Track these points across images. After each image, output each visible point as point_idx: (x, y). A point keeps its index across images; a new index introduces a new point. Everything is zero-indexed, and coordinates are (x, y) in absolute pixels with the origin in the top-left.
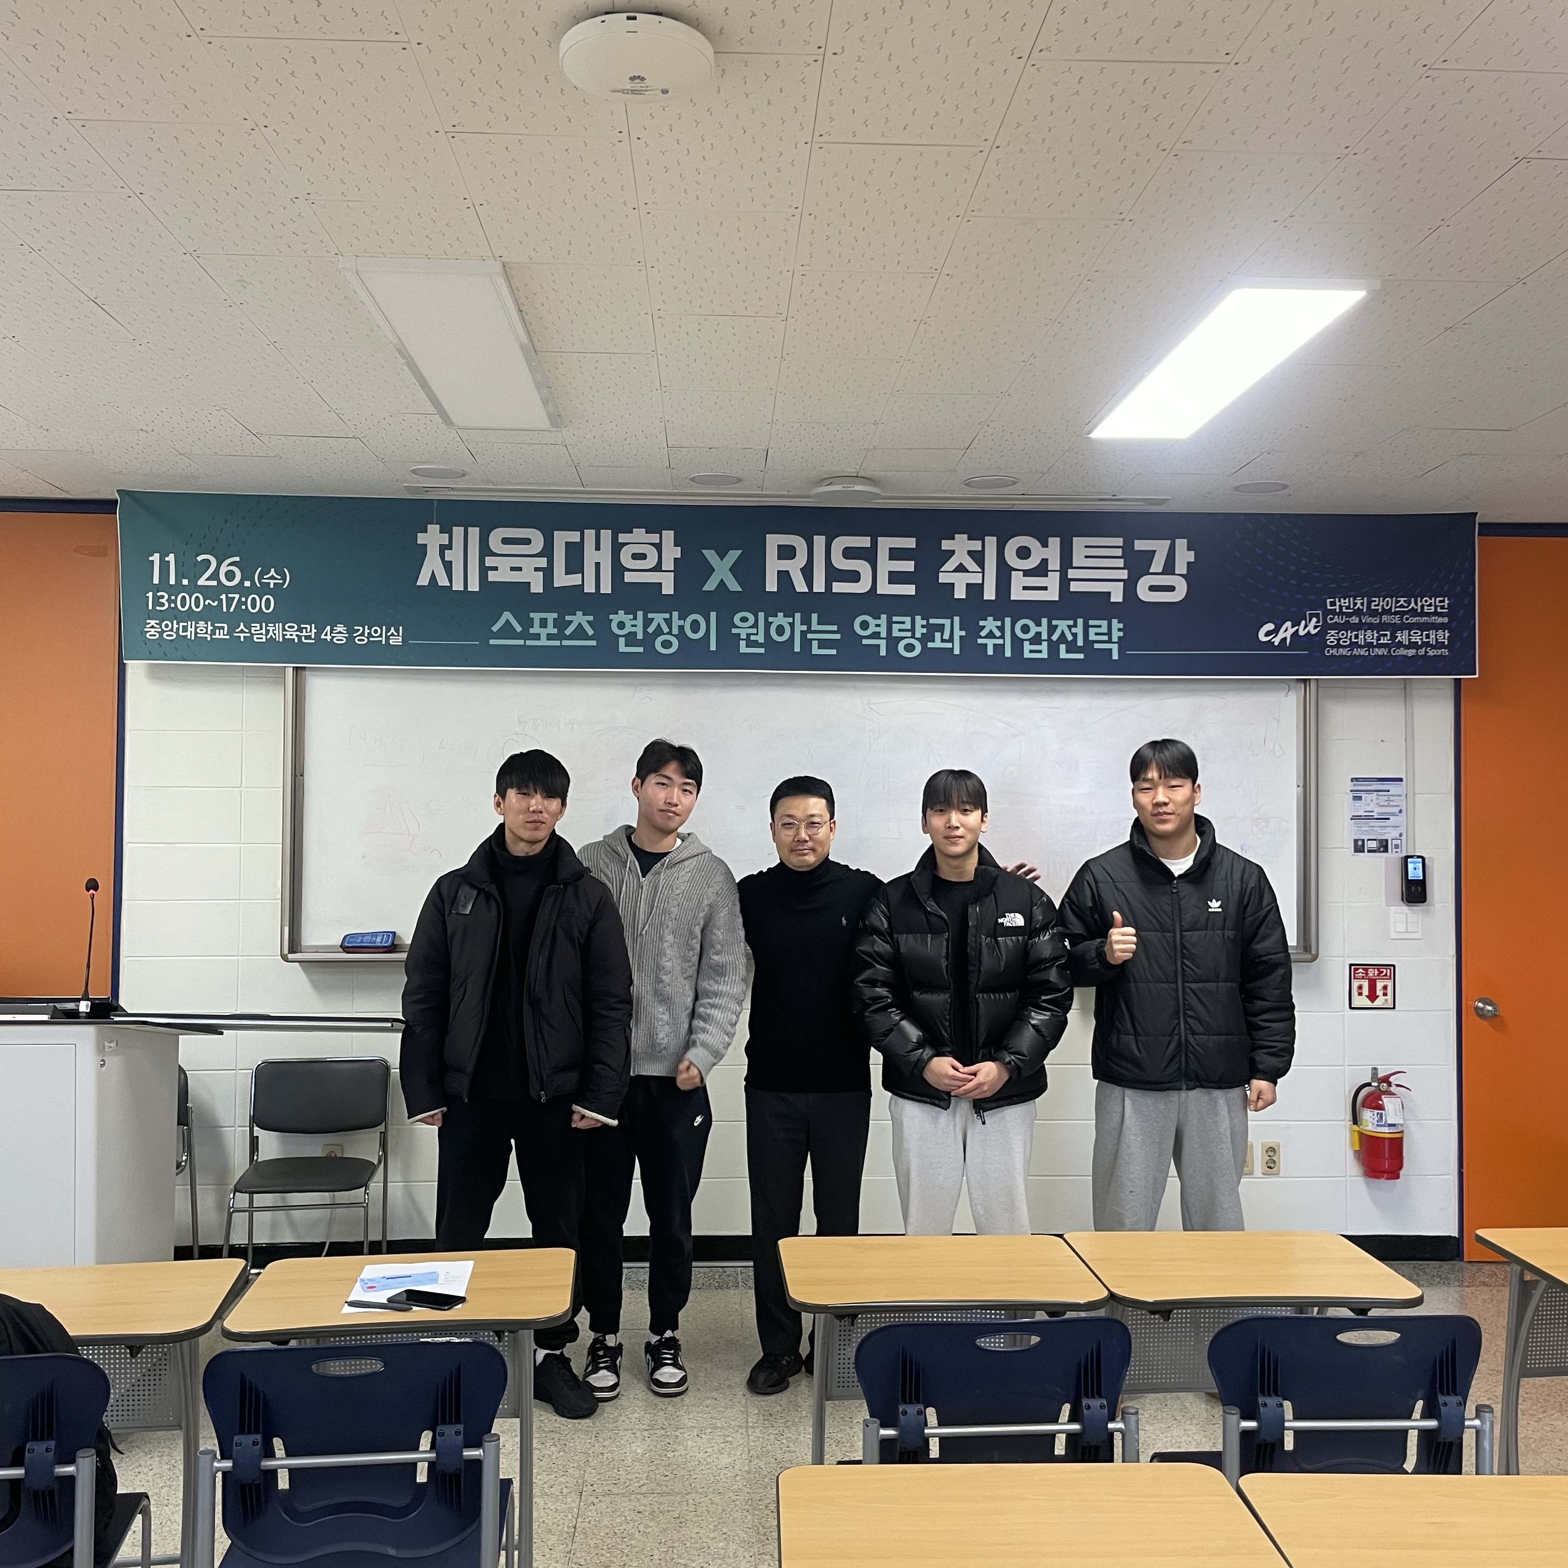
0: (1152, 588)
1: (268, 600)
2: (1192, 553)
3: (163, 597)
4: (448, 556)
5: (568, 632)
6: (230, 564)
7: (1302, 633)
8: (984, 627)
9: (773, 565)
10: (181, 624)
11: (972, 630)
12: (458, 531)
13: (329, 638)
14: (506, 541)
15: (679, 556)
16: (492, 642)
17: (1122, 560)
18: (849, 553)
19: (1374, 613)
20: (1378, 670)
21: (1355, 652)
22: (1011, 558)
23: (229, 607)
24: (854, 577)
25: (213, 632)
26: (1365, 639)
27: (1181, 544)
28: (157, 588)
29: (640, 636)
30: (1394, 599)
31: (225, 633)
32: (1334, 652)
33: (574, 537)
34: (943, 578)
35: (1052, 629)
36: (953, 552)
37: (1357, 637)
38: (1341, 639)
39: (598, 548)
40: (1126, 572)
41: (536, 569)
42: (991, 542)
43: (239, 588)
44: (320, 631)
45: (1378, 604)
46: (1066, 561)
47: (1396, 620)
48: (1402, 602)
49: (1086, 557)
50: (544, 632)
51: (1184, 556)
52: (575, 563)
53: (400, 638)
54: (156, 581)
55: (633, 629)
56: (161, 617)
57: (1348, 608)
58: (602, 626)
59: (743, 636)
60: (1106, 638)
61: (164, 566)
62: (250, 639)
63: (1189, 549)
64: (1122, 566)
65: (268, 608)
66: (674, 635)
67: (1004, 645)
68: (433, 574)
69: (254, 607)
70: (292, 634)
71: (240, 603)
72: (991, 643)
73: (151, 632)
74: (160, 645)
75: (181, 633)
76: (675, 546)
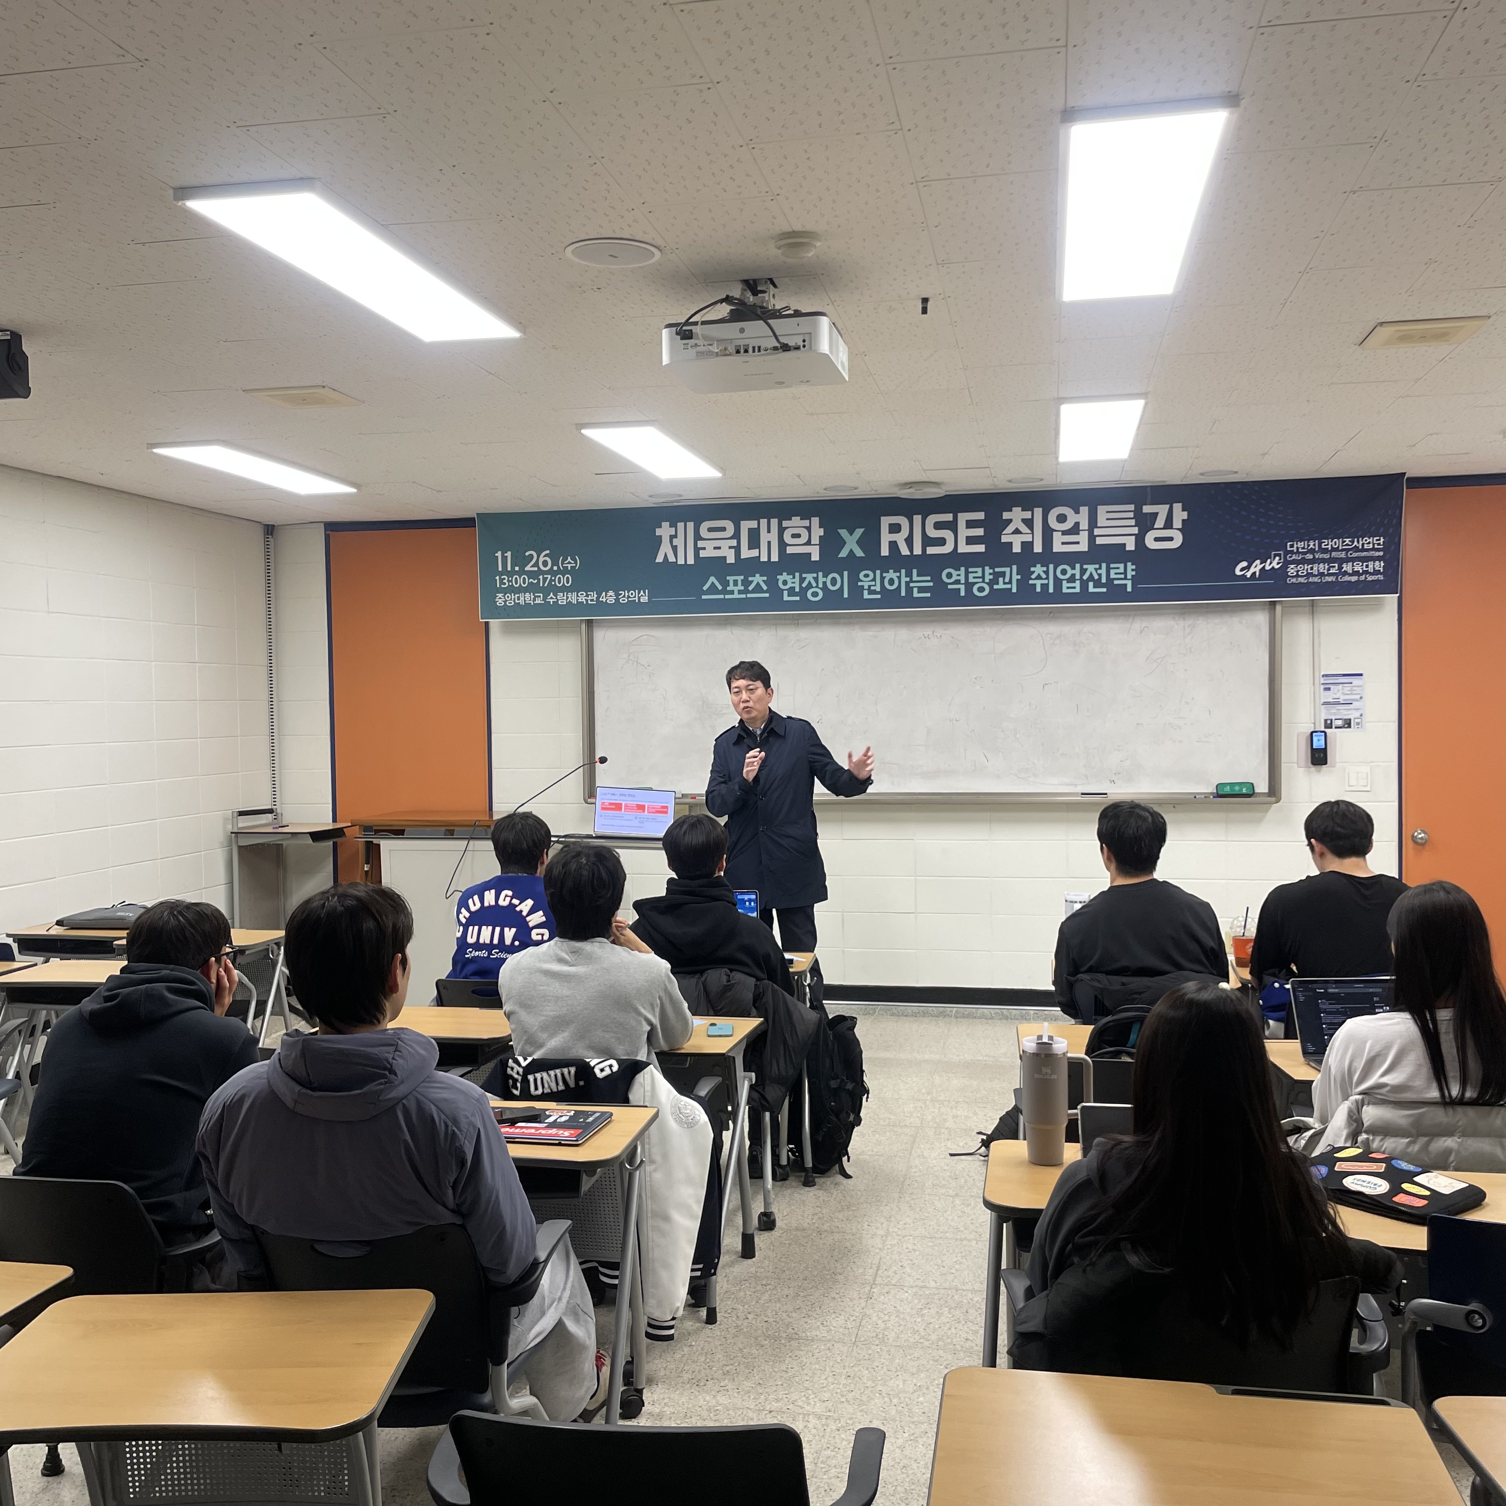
0: (1157, 539)
1: (568, 578)
2: (1186, 513)
3: (504, 579)
4: (675, 542)
5: (750, 588)
6: (544, 556)
7: (1268, 568)
8: (1034, 572)
9: (886, 538)
10: (516, 595)
11: (1025, 574)
12: (681, 525)
13: (604, 600)
14: (710, 530)
15: (822, 534)
16: (704, 597)
17: (1134, 520)
18: (938, 526)
19: (1325, 551)
20: (1328, 593)
21: (1311, 580)
22: (1053, 523)
23: (544, 583)
24: (942, 542)
25: (534, 600)
26: (1318, 571)
27: (1177, 507)
28: (501, 574)
29: (797, 590)
30: (1341, 540)
31: (542, 599)
32: (1294, 580)
33: (753, 524)
34: (1004, 539)
35: (1083, 572)
36: (1010, 521)
37: (1312, 569)
38: (1298, 571)
39: (769, 531)
40: (1137, 528)
41: (730, 547)
42: (1038, 512)
43: (550, 571)
44: (599, 595)
45: (1328, 544)
46: (1093, 522)
47: (1343, 555)
48: (1347, 542)
49: (1107, 519)
50: (736, 589)
51: (1180, 515)
52: (754, 541)
53: (647, 598)
54: (500, 569)
55: (793, 585)
56: (504, 591)
57: (1303, 548)
58: (772, 583)
59: (866, 587)
60: (1123, 576)
61: (504, 559)
62: (556, 603)
63: (1183, 510)
64: (1134, 524)
65: (568, 582)
66: (820, 588)
67: (1048, 585)
68: (666, 554)
69: (559, 583)
70: (582, 599)
71: (551, 580)
72: (1038, 583)
73: (500, 602)
74: (505, 610)
75: (517, 601)
76: (820, 527)
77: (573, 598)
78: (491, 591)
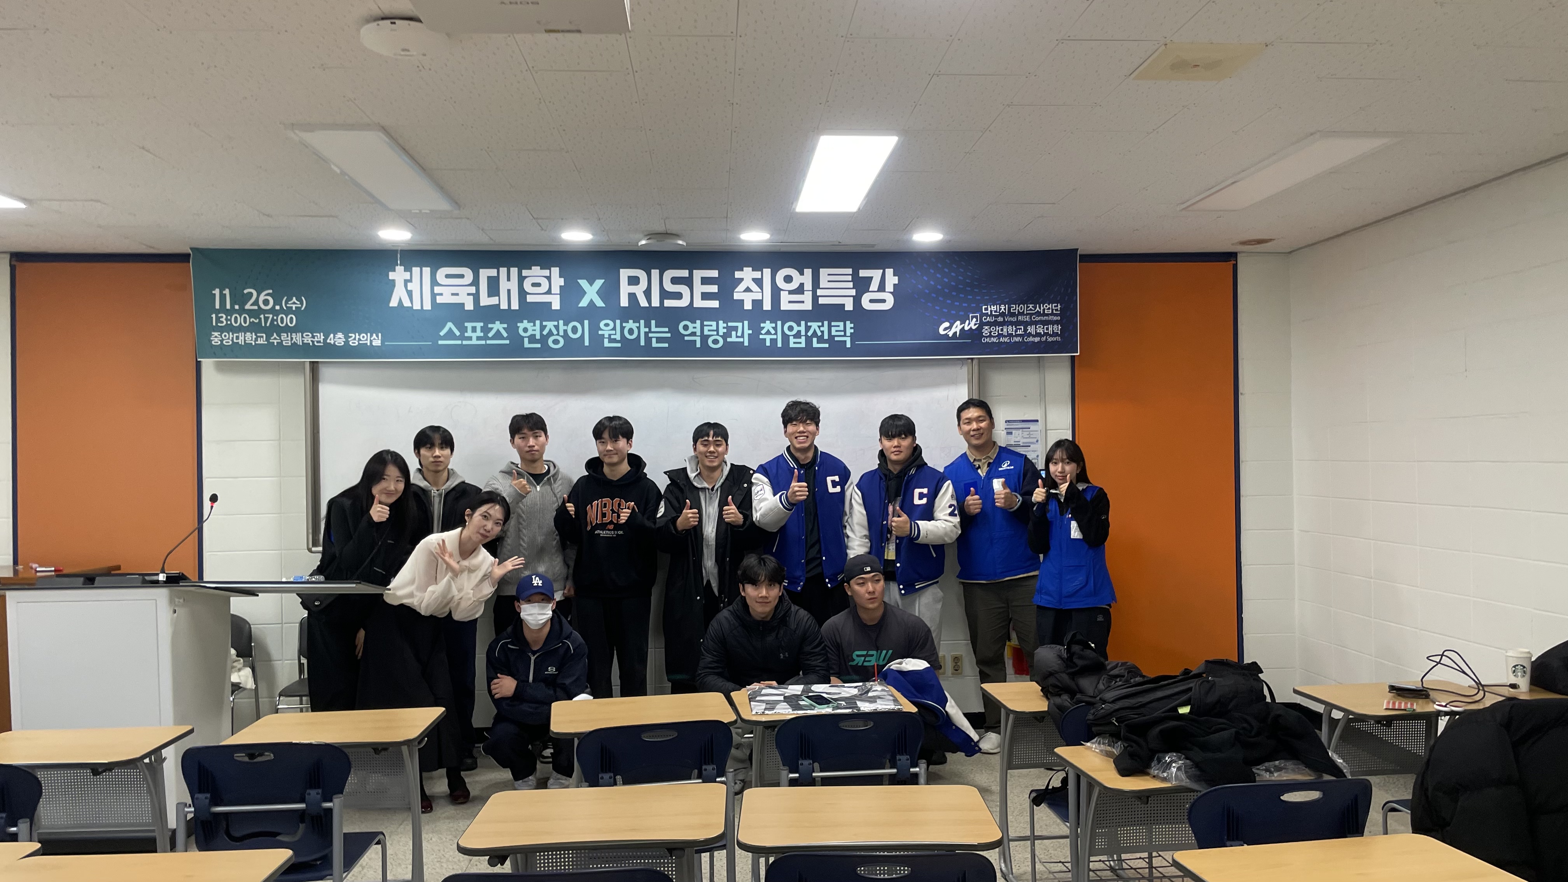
0: (872, 301)
1: (291, 319)
2: (897, 277)
3: (222, 317)
4: (410, 286)
5: (490, 335)
6: (266, 295)
7: (967, 328)
8: (764, 328)
9: (625, 289)
10: (235, 335)
11: (756, 330)
12: (416, 270)
13: (332, 342)
14: (448, 276)
15: (563, 284)
16: (440, 342)
17: (852, 283)
18: (675, 281)
19: (1012, 315)
20: (1016, 351)
21: (1001, 340)
22: (780, 282)
23: (266, 323)
24: (678, 296)
25: (256, 340)
27: (889, 272)
28: (217, 312)
29: (538, 337)
30: (1025, 305)
31: (264, 340)
32: (988, 340)
33: (493, 272)
34: (736, 296)
35: (808, 328)
36: (742, 279)
37: (1002, 330)
38: (991, 332)
39: (509, 279)
40: (854, 290)
41: (469, 294)
42: (767, 272)
43: (272, 311)
44: (326, 337)
45: (1015, 309)
46: (816, 284)
47: (1028, 319)
48: (1031, 307)
49: (828, 281)
50: (474, 335)
51: (892, 280)
52: (494, 289)
53: (380, 342)
54: (217, 306)
55: (534, 333)
56: (221, 330)
57: (995, 312)
58: (512, 330)
59: (606, 336)
60: (842, 333)
61: (223, 297)
62: (280, 343)
63: (894, 275)
64: (852, 286)
65: (291, 323)
66: (561, 336)
67: (776, 339)
68: (400, 299)
69: (282, 322)
70: (308, 340)
71: (273, 320)
72: (768, 338)
73: (215, 341)
74: (221, 348)
75: (235, 341)
76: (560, 277)
77: (298, 338)
78: (205, 328)
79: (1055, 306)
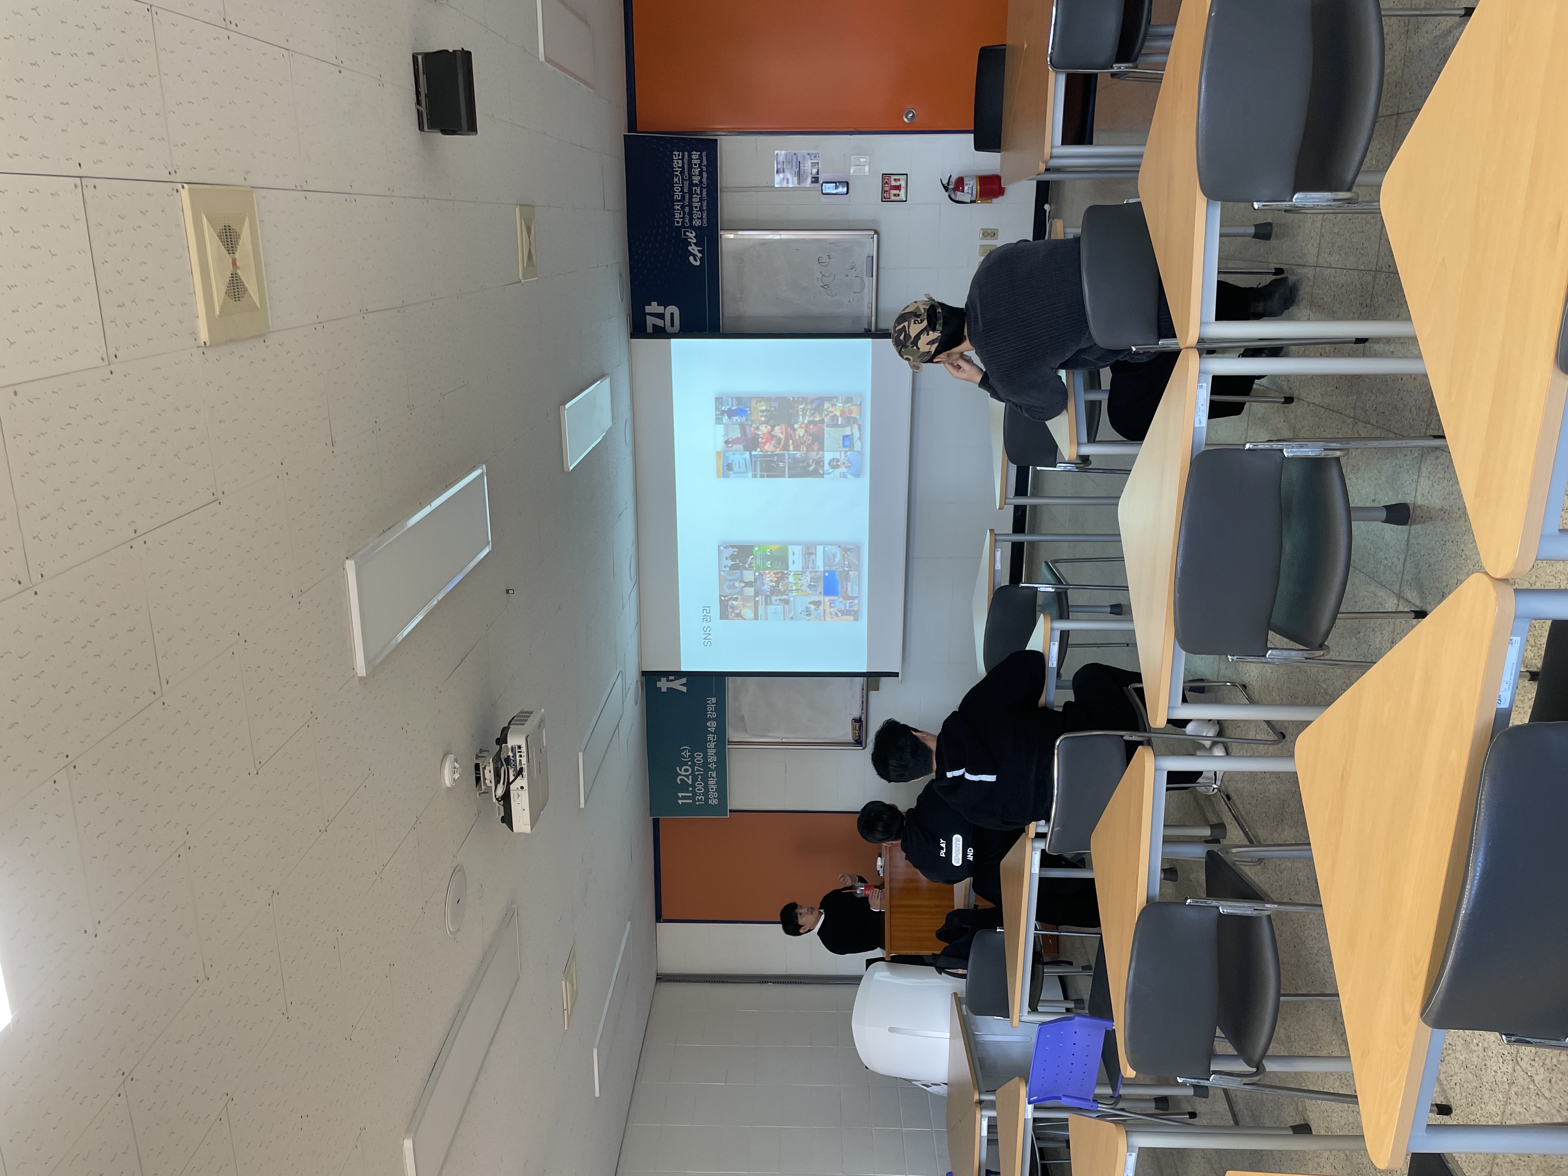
1: (697, 755)
2: (652, 303)
3: (698, 799)
6: (681, 771)
7: (695, 241)
10: (710, 790)
13: (714, 729)
19: (683, 197)
20: (715, 193)
21: (704, 208)
23: (701, 771)
25: (713, 778)
26: (698, 202)
27: (648, 309)
28: (694, 801)
30: (675, 185)
31: (713, 772)
32: (705, 221)
37: (696, 207)
38: (698, 218)
43: (692, 767)
44: (710, 732)
45: (678, 195)
47: (686, 183)
48: (677, 180)
51: (654, 307)
53: (713, 698)
54: (691, 801)
56: (707, 799)
57: (680, 214)
61: (684, 798)
62: (716, 763)
63: (650, 306)
65: (700, 755)
68: (681, 684)
69: (701, 760)
70: (712, 745)
71: (699, 767)
73: (715, 802)
74: (721, 798)
75: (714, 791)
77: (711, 752)
78: (706, 808)
79: (676, 156)
